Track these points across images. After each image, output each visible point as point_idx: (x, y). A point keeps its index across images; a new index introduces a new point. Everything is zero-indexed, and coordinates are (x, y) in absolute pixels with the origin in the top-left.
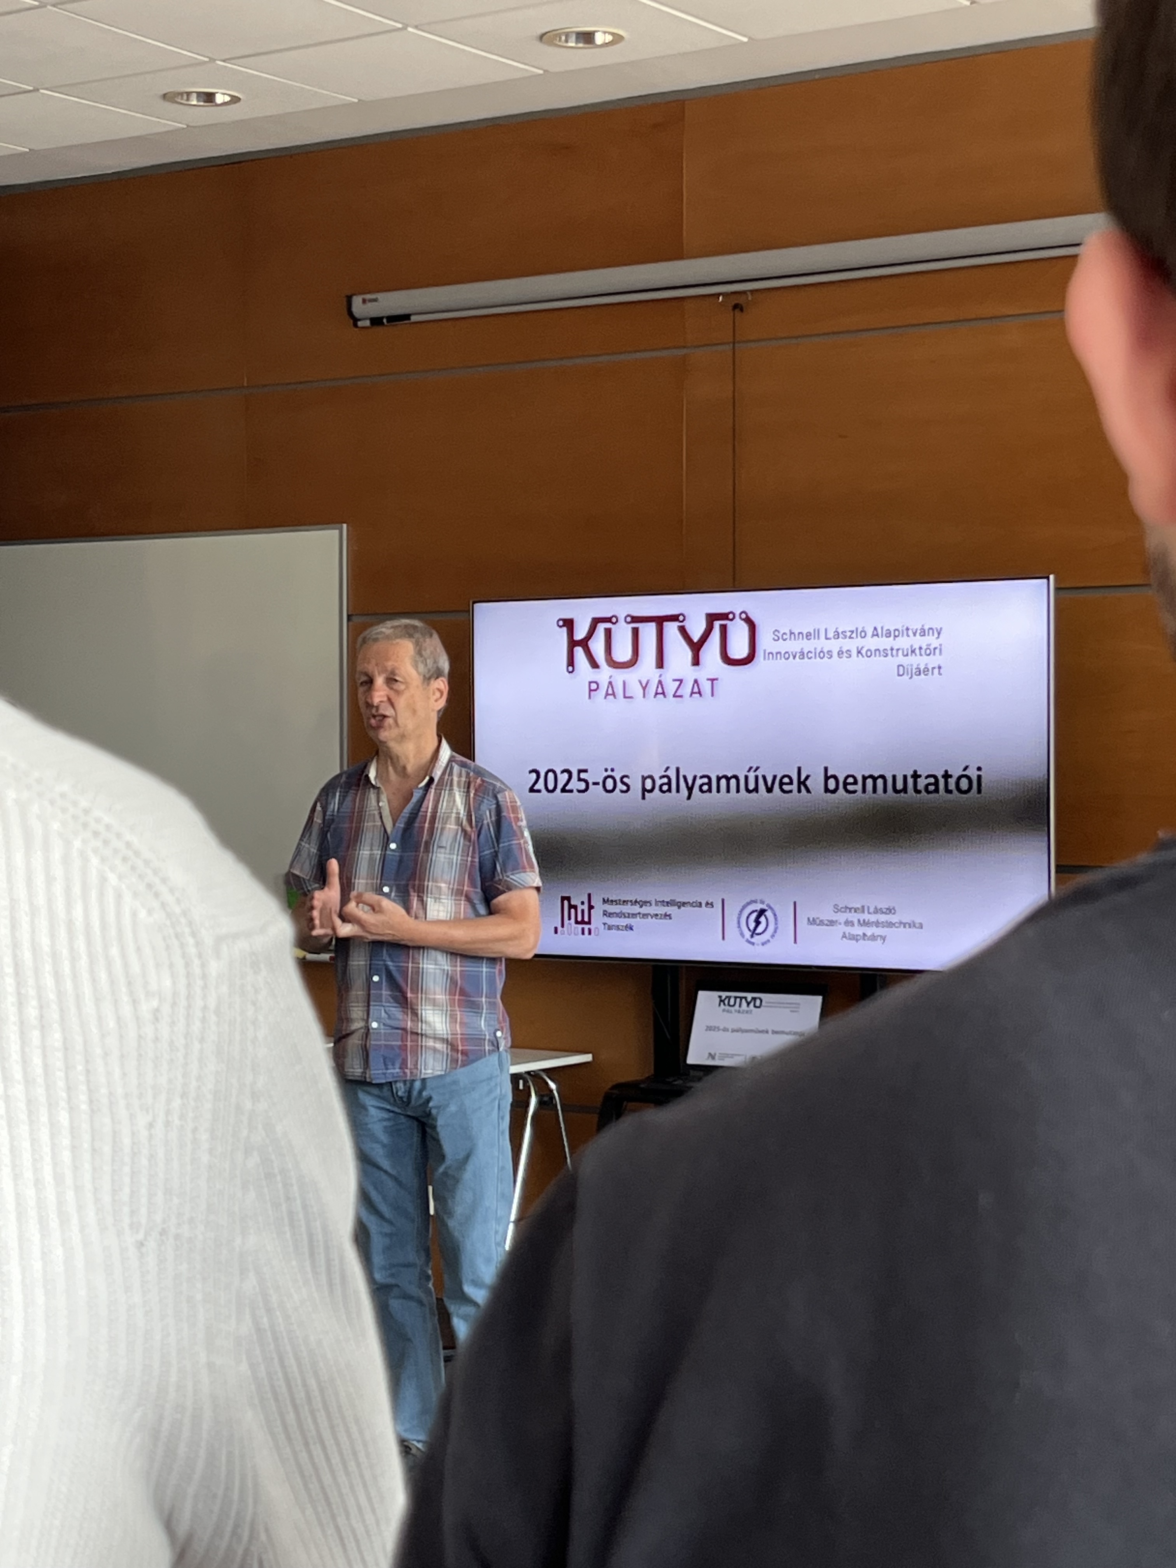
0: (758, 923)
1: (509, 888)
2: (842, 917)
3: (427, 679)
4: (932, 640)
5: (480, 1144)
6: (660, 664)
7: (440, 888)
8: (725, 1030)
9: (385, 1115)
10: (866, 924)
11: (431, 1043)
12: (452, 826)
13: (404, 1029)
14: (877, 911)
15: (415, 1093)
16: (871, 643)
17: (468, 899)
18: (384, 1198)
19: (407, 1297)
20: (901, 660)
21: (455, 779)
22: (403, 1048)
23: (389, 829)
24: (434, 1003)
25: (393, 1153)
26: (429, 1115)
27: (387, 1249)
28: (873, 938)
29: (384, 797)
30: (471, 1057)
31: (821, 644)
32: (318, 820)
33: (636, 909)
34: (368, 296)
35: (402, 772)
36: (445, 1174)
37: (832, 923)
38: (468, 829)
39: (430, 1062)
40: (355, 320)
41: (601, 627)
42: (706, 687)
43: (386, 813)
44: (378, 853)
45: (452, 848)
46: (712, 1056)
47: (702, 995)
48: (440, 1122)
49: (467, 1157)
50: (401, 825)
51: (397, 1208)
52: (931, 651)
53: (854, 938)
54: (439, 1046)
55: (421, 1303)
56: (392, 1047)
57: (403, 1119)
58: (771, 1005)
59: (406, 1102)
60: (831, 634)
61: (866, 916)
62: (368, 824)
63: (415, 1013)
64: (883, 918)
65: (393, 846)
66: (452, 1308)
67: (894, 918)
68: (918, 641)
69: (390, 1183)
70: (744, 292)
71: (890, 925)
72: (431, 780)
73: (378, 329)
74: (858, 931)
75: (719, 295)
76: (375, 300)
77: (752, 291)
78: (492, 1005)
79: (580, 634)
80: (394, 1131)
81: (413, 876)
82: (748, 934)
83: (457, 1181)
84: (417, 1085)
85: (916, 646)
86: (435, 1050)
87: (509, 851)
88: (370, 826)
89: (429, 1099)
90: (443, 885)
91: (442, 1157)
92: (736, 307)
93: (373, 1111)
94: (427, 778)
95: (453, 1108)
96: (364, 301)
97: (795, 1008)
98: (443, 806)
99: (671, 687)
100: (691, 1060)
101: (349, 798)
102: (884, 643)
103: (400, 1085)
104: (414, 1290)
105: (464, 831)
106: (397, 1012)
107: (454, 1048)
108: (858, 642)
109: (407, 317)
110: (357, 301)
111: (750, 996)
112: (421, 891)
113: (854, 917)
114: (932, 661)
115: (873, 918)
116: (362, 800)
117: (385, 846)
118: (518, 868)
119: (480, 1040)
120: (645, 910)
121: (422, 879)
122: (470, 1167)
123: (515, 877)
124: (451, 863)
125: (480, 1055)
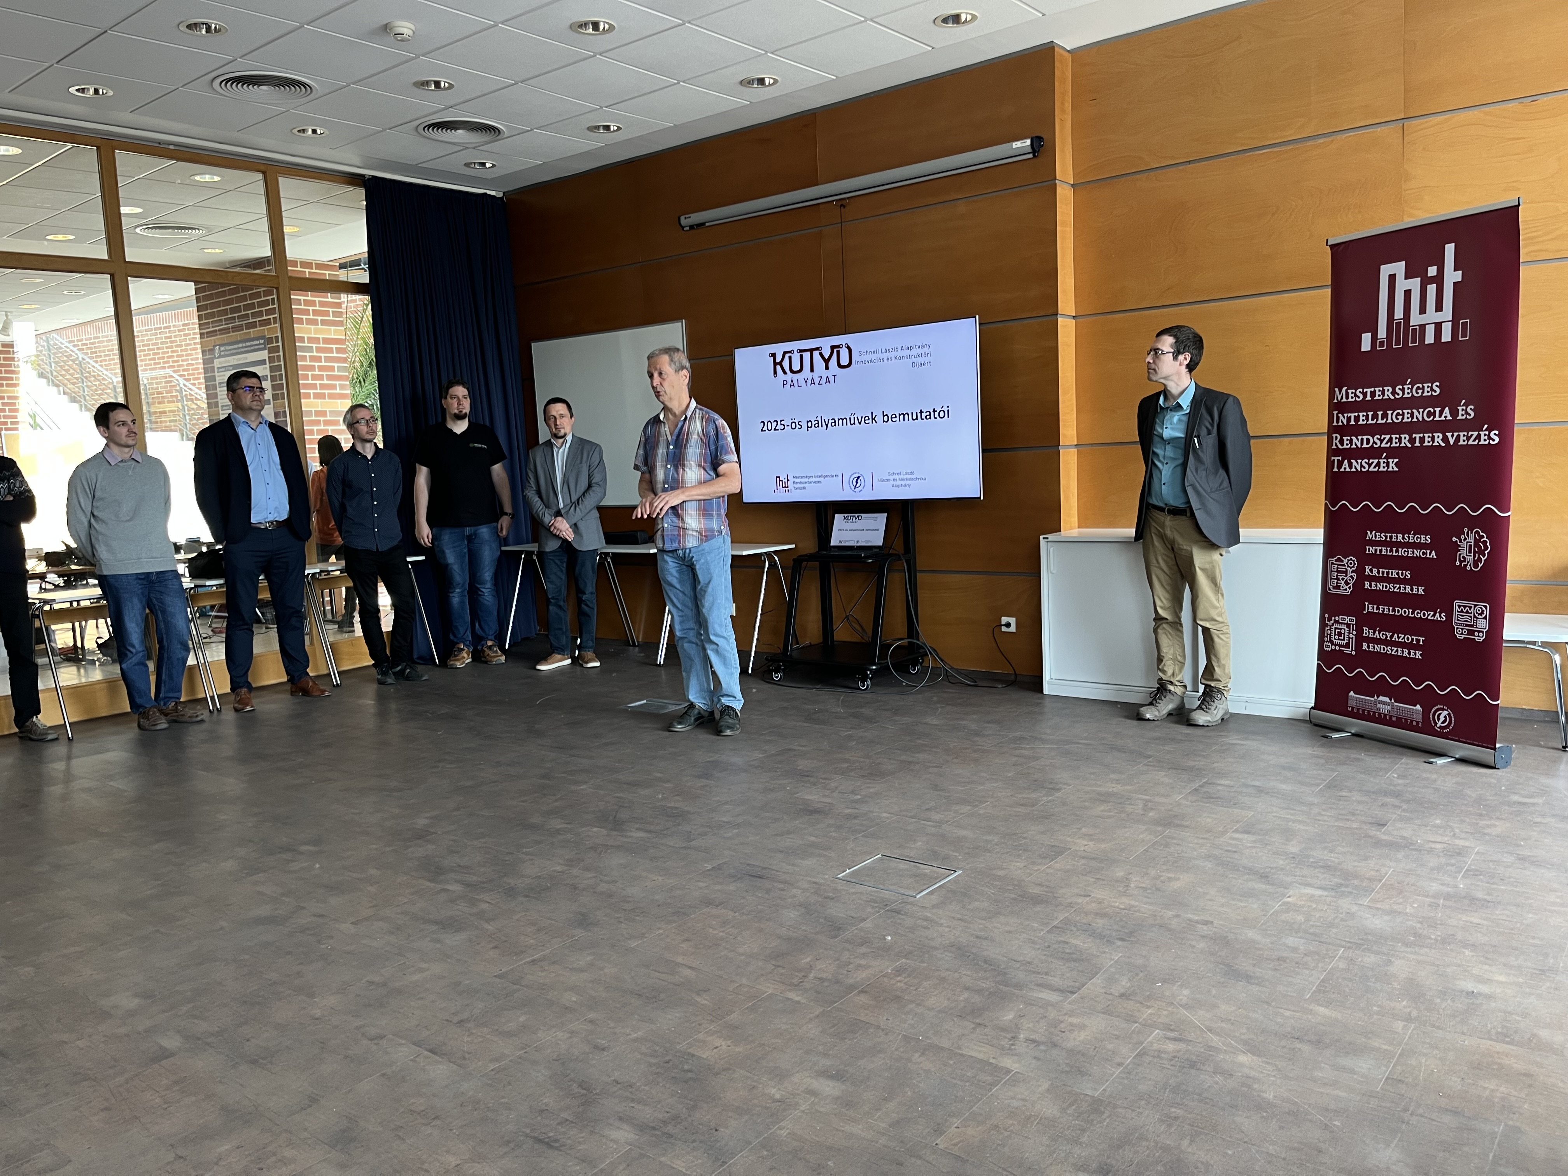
0: (857, 482)
1: (724, 462)
2: (892, 477)
3: (677, 371)
4: (926, 350)
5: (715, 576)
6: (812, 370)
7: (690, 464)
8: (846, 530)
9: (677, 565)
10: (902, 480)
11: (691, 532)
12: (695, 437)
13: (679, 527)
14: (906, 474)
15: (687, 555)
16: (900, 353)
17: (704, 469)
18: (679, 601)
19: (690, 642)
20: (913, 360)
21: (697, 416)
22: (679, 535)
23: (670, 439)
24: (691, 515)
25: (681, 582)
26: (693, 564)
27: (681, 622)
28: (905, 486)
29: (667, 426)
30: (709, 538)
31: (880, 355)
32: (643, 439)
33: (807, 480)
34: (687, 216)
35: (674, 415)
36: (701, 589)
37: (888, 480)
38: (703, 438)
39: (691, 541)
40: (683, 227)
41: (787, 356)
42: (831, 379)
43: (668, 433)
44: (665, 451)
45: (696, 446)
46: (841, 542)
47: (837, 516)
48: (697, 567)
49: (709, 582)
50: (675, 438)
51: (683, 604)
52: (926, 355)
53: (897, 486)
54: (695, 533)
55: (697, 644)
56: (674, 535)
57: (685, 567)
58: (866, 518)
59: (683, 559)
60: (883, 351)
61: (901, 476)
62: (661, 439)
63: (683, 520)
64: (908, 477)
65: (671, 447)
66: (707, 646)
67: (913, 476)
68: (920, 351)
69: (681, 594)
70: (844, 199)
71: (913, 479)
72: (686, 417)
73: (693, 232)
74: (899, 483)
75: (834, 201)
76: (690, 217)
77: (848, 198)
78: (719, 515)
79: (778, 360)
80: (680, 572)
81: (680, 460)
82: (853, 488)
83: (705, 592)
84: (688, 551)
85: (920, 354)
86: (693, 535)
87: (722, 447)
88: (662, 439)
89: (693, 557)
90: (692, 463)
91: (699, 582)
92: (842, 205)
93: (670, 563)
94: (684, 416)
95: (702, 561)
96: (685, 218)
97: (875, 519)
98: (692, 427)
99: (817, 380)
100: (832, 544)
101: (654, 428)
102: (906, 353)
103: (680, 551)
104: (694, 640)
105: (701, 439)
106: (675, 519)
107: (701, 534)
108: (895, 353)
109: (704, 224)
110: (682, 218)
111: (856, 515)
112: (683, 465)
113: (897, 477)
114: (927, 360)
115: (905, 477)
116: (659, 428)
117: (668, 448)
118: (727, 453)
119: (713, 531)
120: (811, 480)
121: (683, 461)
122: (710, 586)
123: (726, 457)
124: (695, 452)
125: (713, 537)
